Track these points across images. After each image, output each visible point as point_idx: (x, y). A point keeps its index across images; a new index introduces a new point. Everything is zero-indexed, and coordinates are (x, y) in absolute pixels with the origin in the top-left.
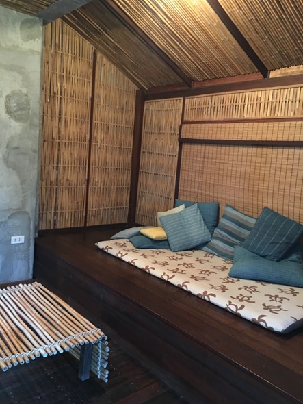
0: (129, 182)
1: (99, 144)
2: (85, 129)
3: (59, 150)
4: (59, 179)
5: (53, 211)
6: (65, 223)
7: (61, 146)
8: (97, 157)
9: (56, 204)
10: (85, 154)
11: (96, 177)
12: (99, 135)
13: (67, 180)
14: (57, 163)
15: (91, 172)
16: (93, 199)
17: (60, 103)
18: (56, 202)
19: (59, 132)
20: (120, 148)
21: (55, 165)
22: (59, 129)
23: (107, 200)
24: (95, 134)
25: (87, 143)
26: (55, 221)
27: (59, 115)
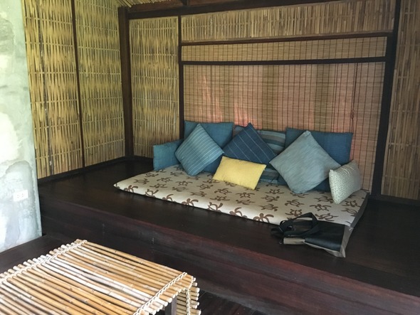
0: (123, 112)
1: (87, 72)
2: (70, 56)
3: (44, 83)
4: (49, 117)
5: (47, 157)
6: (62, 167)
7: (46, 79)
8: (87, 87)
9: (49, 147)
10: (73, 86)
11: (89, 112)
12: (86, 62)
13: (58, 118)
14: (45, 100)
15: (82, 106)
16: (88, 136)
17: (39, 27)
18: (49, 144)
19: (42, 62)
20: (109, 76)
21: (43, 102)
22: (42, 58)
23: (103, 135)
24: (81, 62)
25: (75, 73)
26: (50, 167)
27: (40, 41)
